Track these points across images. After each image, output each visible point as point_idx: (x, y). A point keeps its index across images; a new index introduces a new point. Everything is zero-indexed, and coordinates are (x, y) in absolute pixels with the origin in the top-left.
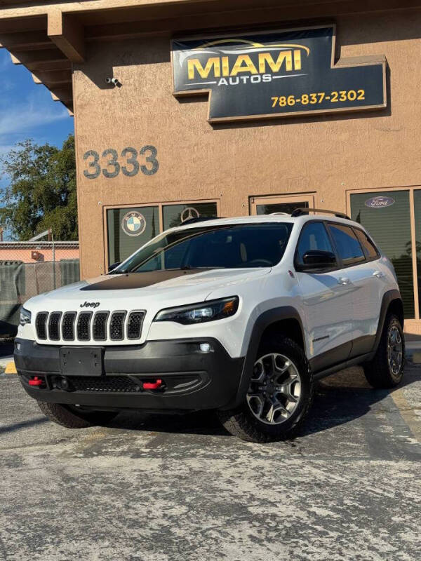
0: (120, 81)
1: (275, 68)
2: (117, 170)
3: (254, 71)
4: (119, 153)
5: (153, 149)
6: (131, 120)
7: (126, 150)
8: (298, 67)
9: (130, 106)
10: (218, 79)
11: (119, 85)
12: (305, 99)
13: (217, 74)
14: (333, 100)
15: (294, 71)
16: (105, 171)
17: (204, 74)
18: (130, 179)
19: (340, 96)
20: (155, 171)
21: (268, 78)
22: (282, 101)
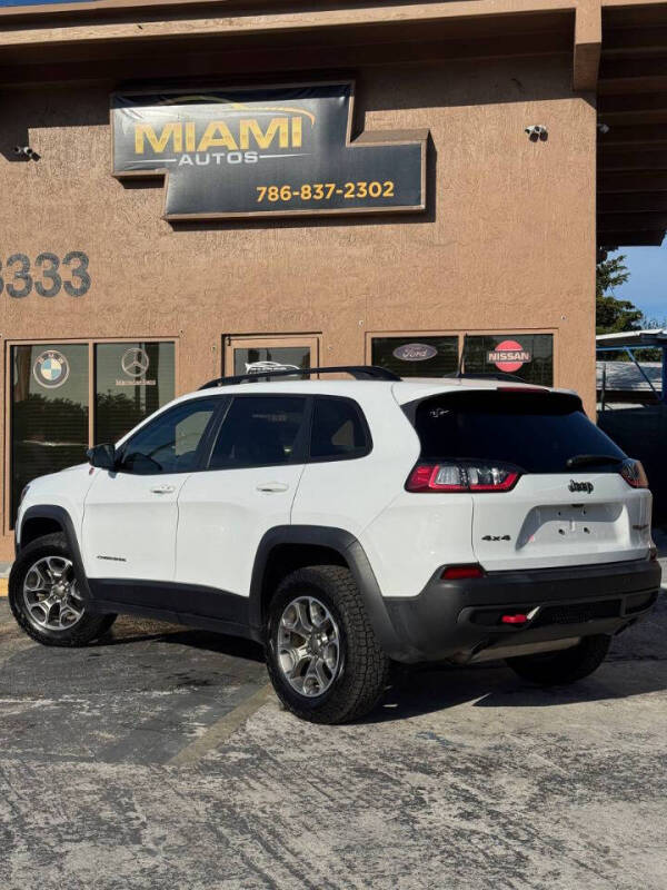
0: (36, 150)
1: (264, 143)
2: (29, 287)
3: (232, 146)
4: (32, 260)
5: (84, 258)
6: (51, 211)
7: (42, 258)
8: (297, 142)
9: (51, 190)
10: (178, 156)
11: (36, 157)
12: (305, 192)
13: (178, 148)
14: (347, 196)
15: (290, 149)
16: (9, 286)
17: (158, 148)
18: (46, 302)
19: (357, 190)
20: (84, 291)
21: (252, 158)
22: (274, 194)
